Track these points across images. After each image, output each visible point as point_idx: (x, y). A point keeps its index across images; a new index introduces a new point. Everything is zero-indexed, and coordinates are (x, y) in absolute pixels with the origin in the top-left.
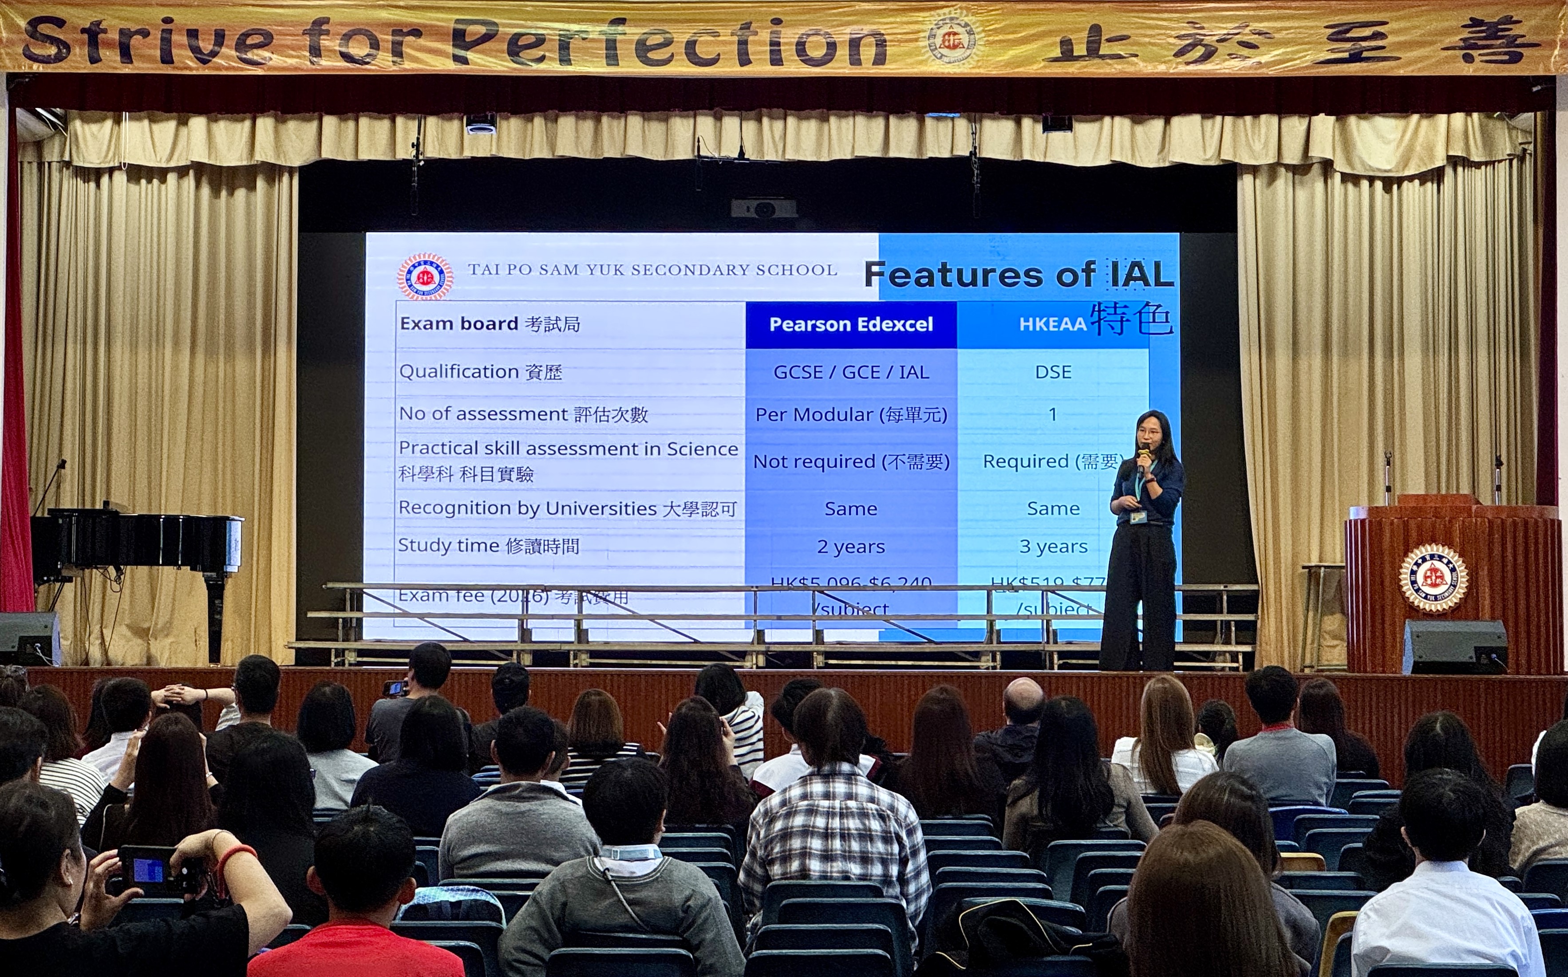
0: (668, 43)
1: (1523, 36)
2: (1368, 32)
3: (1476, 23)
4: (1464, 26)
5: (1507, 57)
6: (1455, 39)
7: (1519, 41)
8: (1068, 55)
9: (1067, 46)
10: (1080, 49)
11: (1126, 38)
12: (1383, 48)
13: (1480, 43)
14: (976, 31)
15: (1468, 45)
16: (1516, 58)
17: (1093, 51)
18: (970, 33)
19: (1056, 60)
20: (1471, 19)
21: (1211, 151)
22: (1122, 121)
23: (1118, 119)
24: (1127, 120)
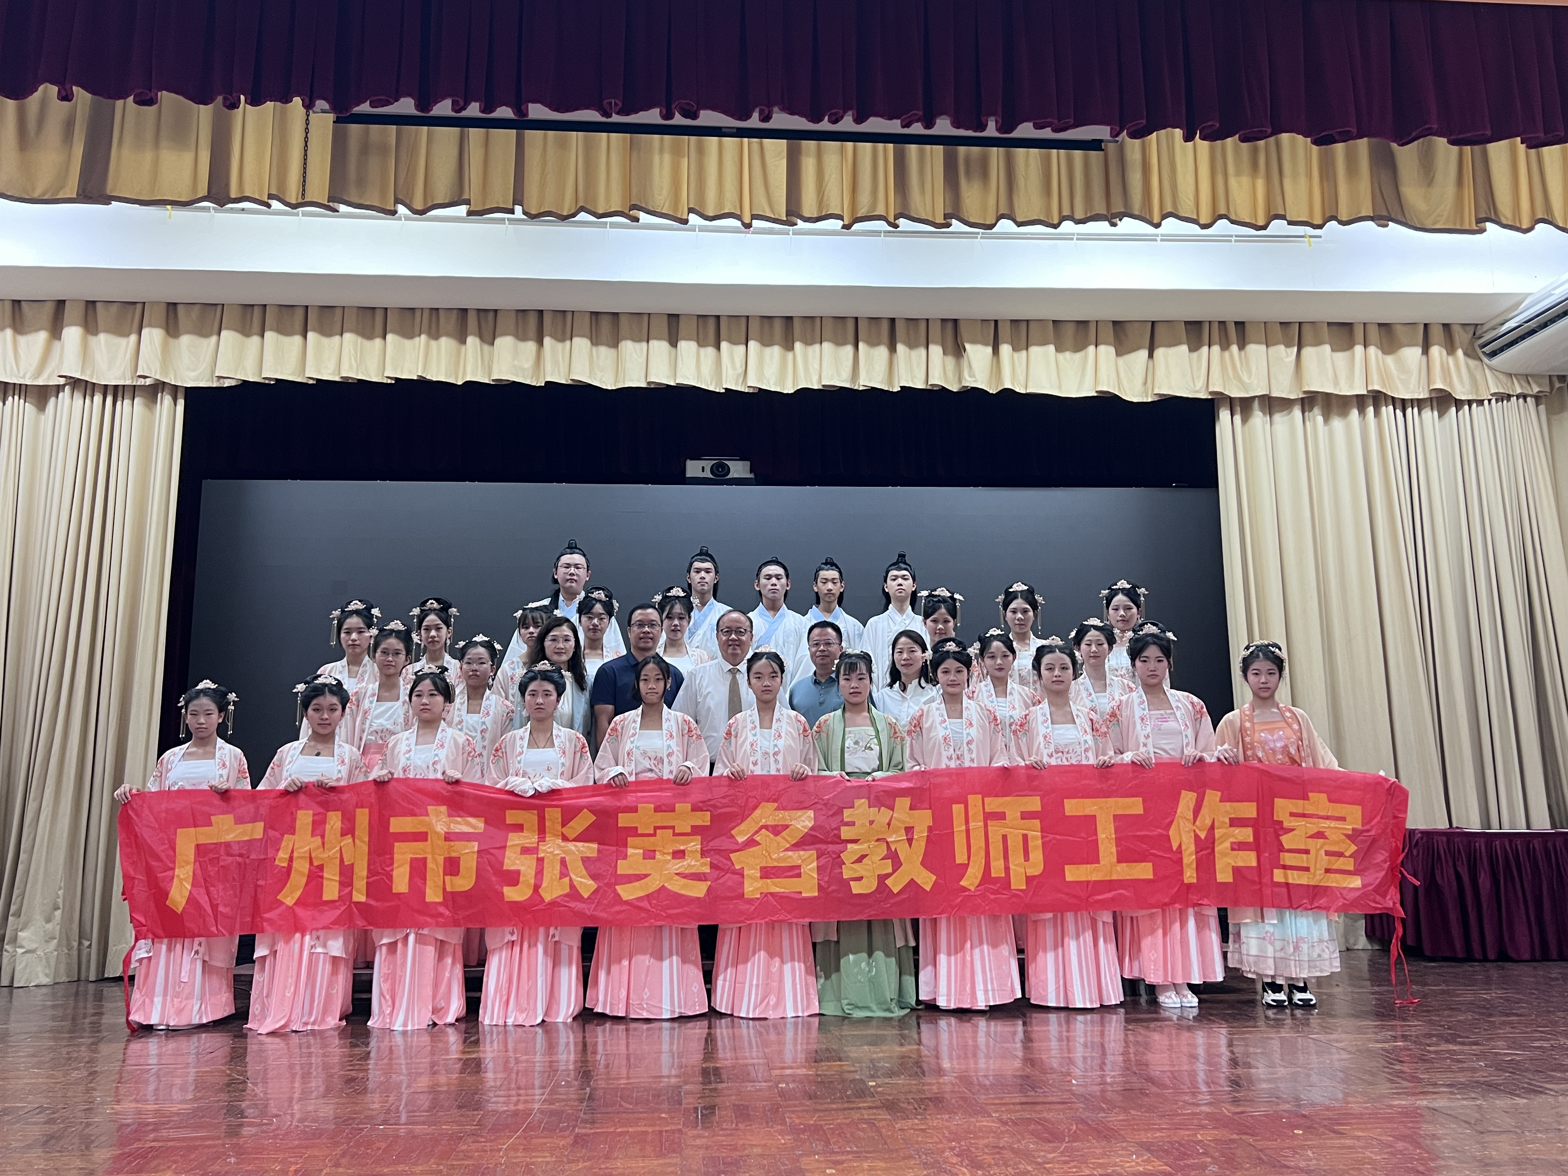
21: (1200, 383)
22: (1107, 351)
23: (1102, 348)
24: (1111, 350)
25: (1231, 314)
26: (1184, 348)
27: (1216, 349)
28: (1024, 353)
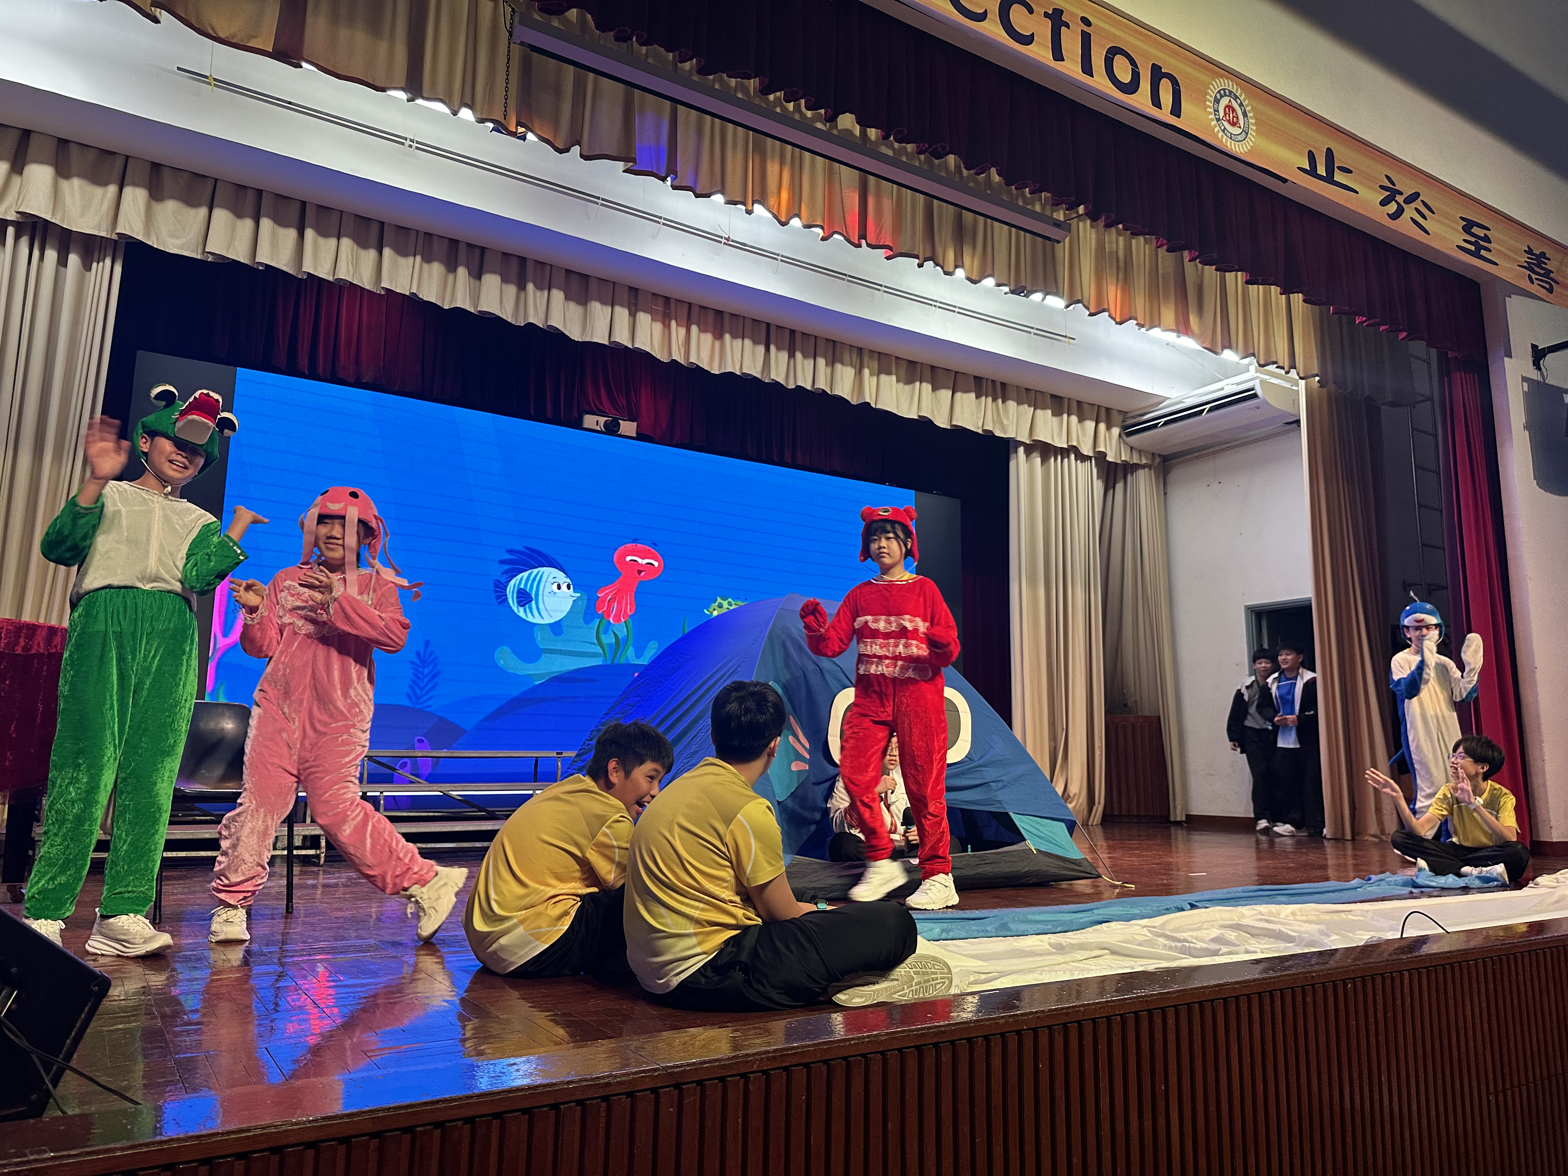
1: (1553, 272)
2: (1482, 233)
3: (1530, 250)
4: (1525, 252)
5: (1548, 286)
6: (1522, 261)
7: (1552, 275)
8: (1312, 172)
9: (1313, 160)
10: (1322, 171)
11: (1350, 172)
12: (1490, 250)
13: (1535, 268)
14: (1248, 114)
15: (1530, 267)
16: (1551, 289)
17: (1330, 174)
18: (1245, 115)
19: (1306, 171)
20: (1528, 245)
22: (927, 387)
23: (924, 385)
24: (930, 386)
25: (1000, 376)
26: (973, 395)
27: (990, 399)
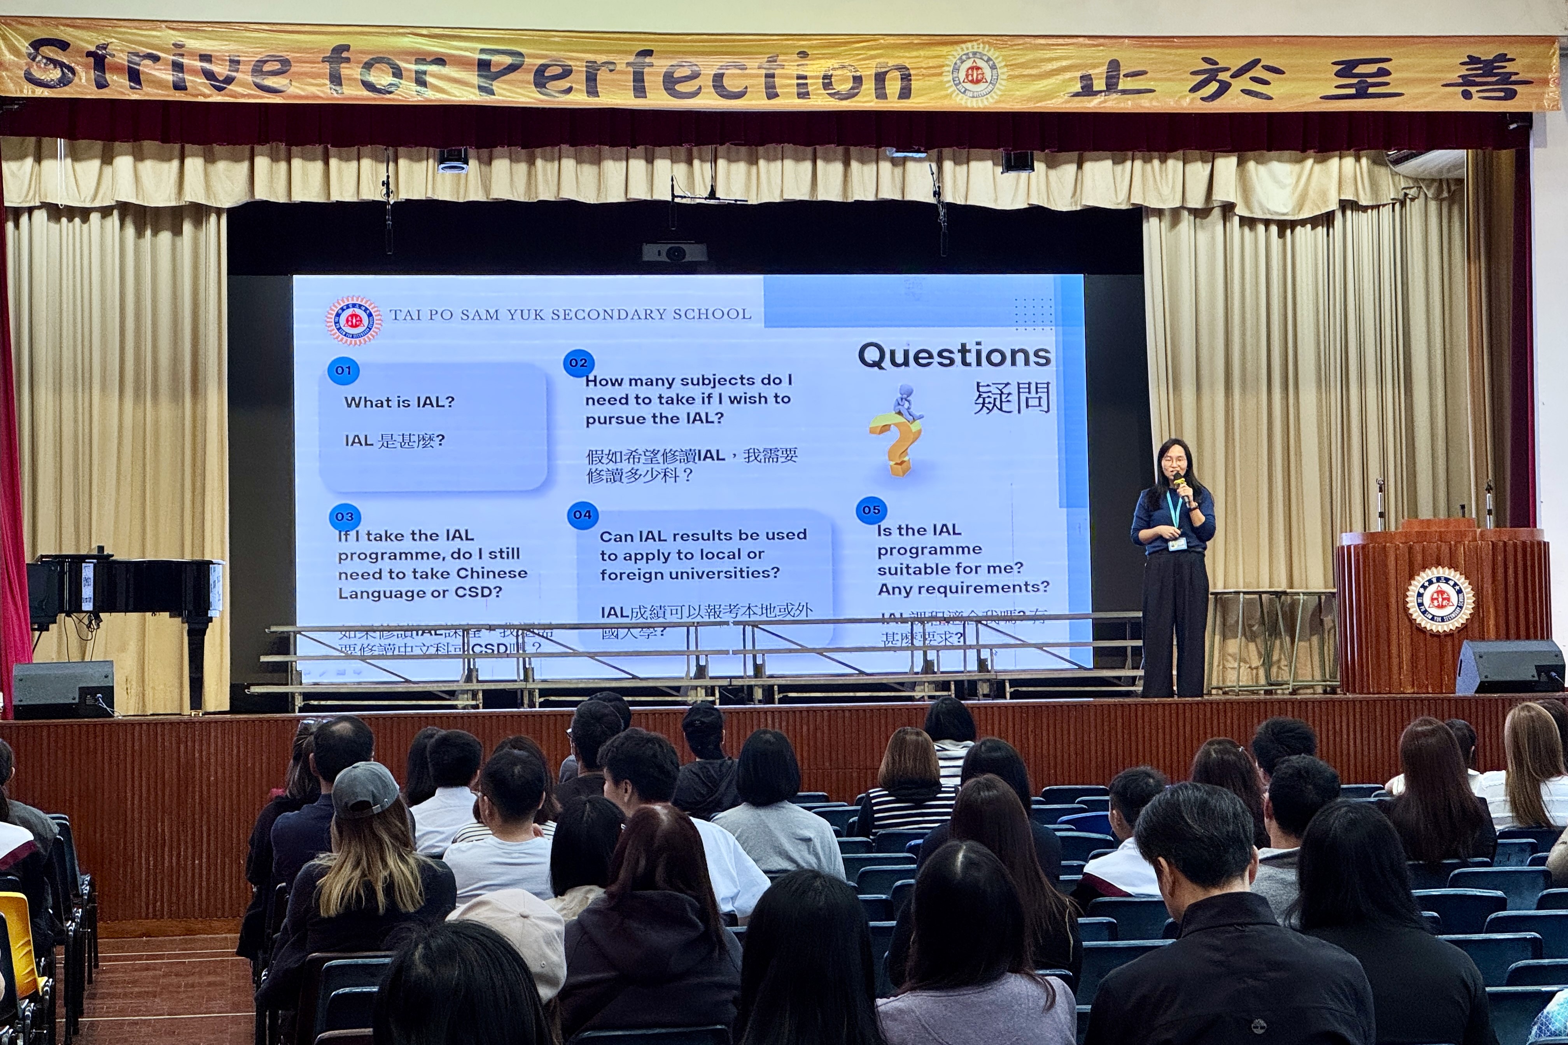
0: (695, 76)
1: (1517, 74)
2: (1373, 68)
3: (1473, 60)
4: (1463, 64)
5: (1502, 94)
6: (1454, 77)
7: (1513, 78)
8: (1088, 90)
9: (1087, 79)
10: (1099, 84)
11: (1144, 73)
12: (1387, 84)
13: (1478, 80)
14: (998, 66)
15: (1466, 81)
16: (1511, 95)
17: (1111, 86)
18: (993, 67)
19: (1077, 95)
20: (1468, 57)
26: (1109, 162)
27: (1138, 163)
28: (965, 167)
